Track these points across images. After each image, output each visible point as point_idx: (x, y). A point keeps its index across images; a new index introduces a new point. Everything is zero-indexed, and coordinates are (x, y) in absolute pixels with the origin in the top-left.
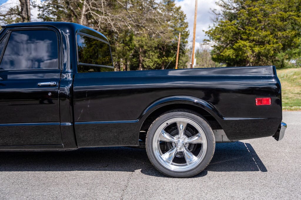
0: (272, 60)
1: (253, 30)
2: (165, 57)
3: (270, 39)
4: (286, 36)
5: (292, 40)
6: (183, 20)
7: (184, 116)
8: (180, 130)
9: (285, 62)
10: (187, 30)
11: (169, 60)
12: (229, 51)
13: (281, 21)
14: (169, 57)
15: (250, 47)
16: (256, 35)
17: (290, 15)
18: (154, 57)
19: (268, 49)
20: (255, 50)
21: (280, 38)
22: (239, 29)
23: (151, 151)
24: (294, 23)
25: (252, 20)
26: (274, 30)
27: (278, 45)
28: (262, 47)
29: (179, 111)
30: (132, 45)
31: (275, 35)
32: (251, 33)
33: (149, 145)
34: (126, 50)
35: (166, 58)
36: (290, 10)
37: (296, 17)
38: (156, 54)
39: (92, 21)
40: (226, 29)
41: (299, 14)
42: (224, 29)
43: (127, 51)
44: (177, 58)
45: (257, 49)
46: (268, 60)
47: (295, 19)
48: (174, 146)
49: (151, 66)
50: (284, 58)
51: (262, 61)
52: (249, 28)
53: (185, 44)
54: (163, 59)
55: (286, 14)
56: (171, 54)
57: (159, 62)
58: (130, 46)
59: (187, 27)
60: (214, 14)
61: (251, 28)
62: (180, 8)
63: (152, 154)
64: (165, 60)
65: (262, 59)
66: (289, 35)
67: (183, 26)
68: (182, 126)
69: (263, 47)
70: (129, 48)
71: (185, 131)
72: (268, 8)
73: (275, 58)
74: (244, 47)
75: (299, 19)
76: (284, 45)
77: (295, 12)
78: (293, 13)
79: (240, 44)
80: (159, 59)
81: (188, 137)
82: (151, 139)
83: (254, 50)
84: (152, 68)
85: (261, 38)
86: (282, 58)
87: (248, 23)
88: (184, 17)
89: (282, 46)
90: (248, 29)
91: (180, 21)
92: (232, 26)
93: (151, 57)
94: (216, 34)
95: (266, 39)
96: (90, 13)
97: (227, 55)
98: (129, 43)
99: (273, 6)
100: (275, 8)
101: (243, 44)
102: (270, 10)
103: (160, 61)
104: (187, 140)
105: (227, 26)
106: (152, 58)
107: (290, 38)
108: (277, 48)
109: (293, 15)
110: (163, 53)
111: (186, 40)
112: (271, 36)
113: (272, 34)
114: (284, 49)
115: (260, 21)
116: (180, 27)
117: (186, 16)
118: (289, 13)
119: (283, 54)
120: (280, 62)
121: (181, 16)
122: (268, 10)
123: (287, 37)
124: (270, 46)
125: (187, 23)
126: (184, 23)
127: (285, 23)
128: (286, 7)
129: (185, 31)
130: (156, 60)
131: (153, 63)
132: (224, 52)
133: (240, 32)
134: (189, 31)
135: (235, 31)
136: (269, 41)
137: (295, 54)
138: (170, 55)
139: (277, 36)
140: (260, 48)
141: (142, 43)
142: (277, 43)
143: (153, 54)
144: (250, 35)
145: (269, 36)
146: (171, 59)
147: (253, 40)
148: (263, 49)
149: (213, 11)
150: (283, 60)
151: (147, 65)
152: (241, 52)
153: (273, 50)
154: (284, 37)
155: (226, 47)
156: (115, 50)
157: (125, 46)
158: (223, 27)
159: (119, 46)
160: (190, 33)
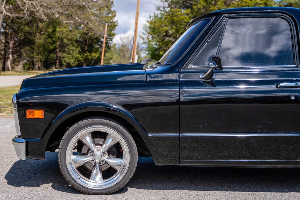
2: (87, 52)
6: (110, 8)
10: (115, 21)
11: (92, 56)
14: (93, 53)
18: (74, 52)
30: (55, 38)
34: (48, 42)
35: (89, 54)
38: (77, 49)
40: (178, 20)
42: (176, 20)
43: (49, 44)
44: (103, 54)
49: (71, 63)
53: (112, 37)
54: (85, 55)
56: (95, 49)
57: (80, 58)
58: (54, 39)
59: (114, 16)
64: (87, 56)
67: (110, 15)
70: (52, 40)
80: (81, 54)
84: (73, 65)
88: (111, 4)
91: (106, 9)
93: (71, 52)
94: (163, 26)
98: (52, 35)
103: (82, 57)
106: (73, 53)
110: (84, 48)
111: (113, 32)
116: (105, 16)
117: (114, 2)
121: (107, 2)
125: (115, 12)
126: (111, 11)
129: (113, 22)
130: (77, 56)
131: (74, 59)
134: (117, 21)
138: (93, 50)
141: (63, 34)
143: (74, 48)
146: (95, 55)
151: (66, 61)
156: (34, 43)
157: (47, 39)
158: (174, 17)
159: (40, 39)
160: (118, 24)
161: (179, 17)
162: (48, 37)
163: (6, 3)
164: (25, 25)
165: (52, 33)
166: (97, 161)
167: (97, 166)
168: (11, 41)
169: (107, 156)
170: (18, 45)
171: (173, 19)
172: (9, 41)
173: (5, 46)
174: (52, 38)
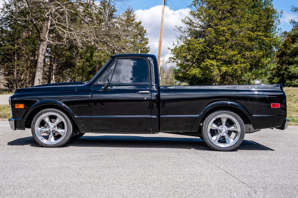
0: (238, 80)
1: (220, 49)
3: (237, 58)
4: (253, 56)
5: (259, 61)
6: (143, 36)
7: (227, 113)
8: (224, 122)
9: (252, 82)
10: (147, 47)
12: (195, 70)
13: (249, 41)
15: (217, 66)
16: (223, 54)
17: (258, 35)
19: (236, 68)
20: (223, 70)
21: (248, 58)
22: (205, 48)
23: (206, 134)
24: (262, 43)
25: (220, 39)
26: (241, 49)
27: (245, 65)
28: (229, 67)
29: (224, 110)
30: (92, 61)
31: (243, 54)
32: (219, 52)
33: (205, 131)
34: (86, 65)
36: (258, 30)
37: (264, 37)
39: (53, 35)
40: (193, 48)
41: (267, 35)
43: (87, 66)
45: (224, 69)
46: (234, 80)
47: (263, 39)
48: (219, 132)
50: (250, 78)
51: (227, 81)
52: (216, 47)
55: (254, 34)
58: (91, 62)
59: (147, 43)
60: (180, 31)
61: (218, 47)
62: (140, 23)
63: (207, 137)
65: (227, 79)
66: (257, 55)
67: (143, 42)
68: (224, 120)
69: (231, 66)
70: (90, 64)
71: (226, 124)
72: (235, 27)
73: (241, 78)
74: (211, 66)
75: (267, 39)
76: (251, 65)
77: (263, 32)
78: (261, 33)
79: (207, 63)
81: (228, 126)
82: (206, 127)
83: (221, 69)
85: (229, 57)
86: (248, 78)
87: (215, 42)
88: (144, 33)
89: (250, 66)
90: (215, 49)
91: (140, 37)
92: (200, 45)
94: (182, 52)
95: (234, 59)
96: (55, 28)
97: (194, 74)
98: (90, 59)
99: (241, 25)
100: (243, 27)
101: (210, 63)
102: (238, 30)
104: (227, 129)
105: (194, 44)
107: (258, 58)
108: (244, 68)
109: (261, 35)
112: (239, 56)
113: (239, 54)
114: (251, 70)
115: (227, 40)
116: (139, 43)
118: (257, 32)
119: (249, 74)
120: (246, 82)
121: (141, 31)
122: (236, 29)
123: (255, 57)
124: (238, 66)
125: (147, 39)
126: (144, 39)
127: (253, 43)
128: (254, 27)
129: (145, 48)
132: (191, 70)
133: (206, 50)
134: (149, 47)
135: (202, 50)
136: (237, 60)
137: (262, 75)
139: (245, 56)
140: (227, 68)
141: (101, 58)
142: (244, 63)
144: (217, 54)
145: (237, 56)
147: (221, 59)
148: (230, 69)
149: (178, 28)
150: (250, 80)
152: (208, 71)
153: (240, 70)
154: (251, 57)
155: (192, 66)
156: (74, 65)
157: (86, 62)
158: (190, 45)
159: (79, 62)
160: (150, 50)
161: (194, 45)
162: (86, 61)
163: (49, 33)
164: (66, 50)
165: (90, 57)
166: (51, 130)
167: (51, 133)
168: (54, 64)
169: (57, 128)
170: (60, 67)
171: (189, 47)
172: (53, 64)
173: (50, 68)
174: (89, 61)
